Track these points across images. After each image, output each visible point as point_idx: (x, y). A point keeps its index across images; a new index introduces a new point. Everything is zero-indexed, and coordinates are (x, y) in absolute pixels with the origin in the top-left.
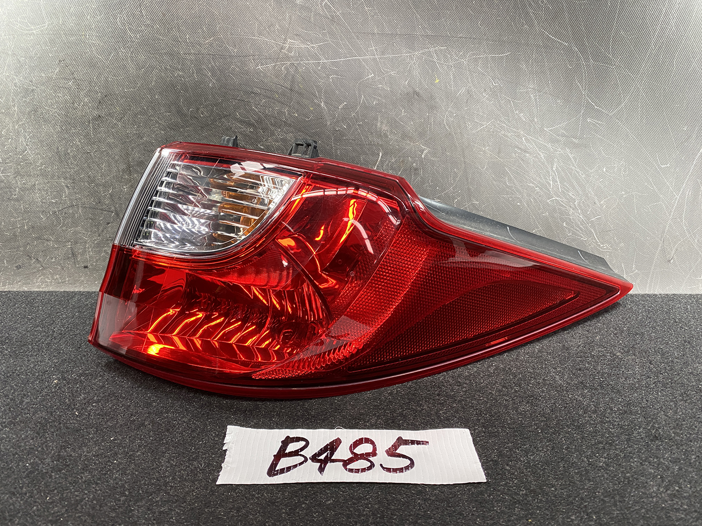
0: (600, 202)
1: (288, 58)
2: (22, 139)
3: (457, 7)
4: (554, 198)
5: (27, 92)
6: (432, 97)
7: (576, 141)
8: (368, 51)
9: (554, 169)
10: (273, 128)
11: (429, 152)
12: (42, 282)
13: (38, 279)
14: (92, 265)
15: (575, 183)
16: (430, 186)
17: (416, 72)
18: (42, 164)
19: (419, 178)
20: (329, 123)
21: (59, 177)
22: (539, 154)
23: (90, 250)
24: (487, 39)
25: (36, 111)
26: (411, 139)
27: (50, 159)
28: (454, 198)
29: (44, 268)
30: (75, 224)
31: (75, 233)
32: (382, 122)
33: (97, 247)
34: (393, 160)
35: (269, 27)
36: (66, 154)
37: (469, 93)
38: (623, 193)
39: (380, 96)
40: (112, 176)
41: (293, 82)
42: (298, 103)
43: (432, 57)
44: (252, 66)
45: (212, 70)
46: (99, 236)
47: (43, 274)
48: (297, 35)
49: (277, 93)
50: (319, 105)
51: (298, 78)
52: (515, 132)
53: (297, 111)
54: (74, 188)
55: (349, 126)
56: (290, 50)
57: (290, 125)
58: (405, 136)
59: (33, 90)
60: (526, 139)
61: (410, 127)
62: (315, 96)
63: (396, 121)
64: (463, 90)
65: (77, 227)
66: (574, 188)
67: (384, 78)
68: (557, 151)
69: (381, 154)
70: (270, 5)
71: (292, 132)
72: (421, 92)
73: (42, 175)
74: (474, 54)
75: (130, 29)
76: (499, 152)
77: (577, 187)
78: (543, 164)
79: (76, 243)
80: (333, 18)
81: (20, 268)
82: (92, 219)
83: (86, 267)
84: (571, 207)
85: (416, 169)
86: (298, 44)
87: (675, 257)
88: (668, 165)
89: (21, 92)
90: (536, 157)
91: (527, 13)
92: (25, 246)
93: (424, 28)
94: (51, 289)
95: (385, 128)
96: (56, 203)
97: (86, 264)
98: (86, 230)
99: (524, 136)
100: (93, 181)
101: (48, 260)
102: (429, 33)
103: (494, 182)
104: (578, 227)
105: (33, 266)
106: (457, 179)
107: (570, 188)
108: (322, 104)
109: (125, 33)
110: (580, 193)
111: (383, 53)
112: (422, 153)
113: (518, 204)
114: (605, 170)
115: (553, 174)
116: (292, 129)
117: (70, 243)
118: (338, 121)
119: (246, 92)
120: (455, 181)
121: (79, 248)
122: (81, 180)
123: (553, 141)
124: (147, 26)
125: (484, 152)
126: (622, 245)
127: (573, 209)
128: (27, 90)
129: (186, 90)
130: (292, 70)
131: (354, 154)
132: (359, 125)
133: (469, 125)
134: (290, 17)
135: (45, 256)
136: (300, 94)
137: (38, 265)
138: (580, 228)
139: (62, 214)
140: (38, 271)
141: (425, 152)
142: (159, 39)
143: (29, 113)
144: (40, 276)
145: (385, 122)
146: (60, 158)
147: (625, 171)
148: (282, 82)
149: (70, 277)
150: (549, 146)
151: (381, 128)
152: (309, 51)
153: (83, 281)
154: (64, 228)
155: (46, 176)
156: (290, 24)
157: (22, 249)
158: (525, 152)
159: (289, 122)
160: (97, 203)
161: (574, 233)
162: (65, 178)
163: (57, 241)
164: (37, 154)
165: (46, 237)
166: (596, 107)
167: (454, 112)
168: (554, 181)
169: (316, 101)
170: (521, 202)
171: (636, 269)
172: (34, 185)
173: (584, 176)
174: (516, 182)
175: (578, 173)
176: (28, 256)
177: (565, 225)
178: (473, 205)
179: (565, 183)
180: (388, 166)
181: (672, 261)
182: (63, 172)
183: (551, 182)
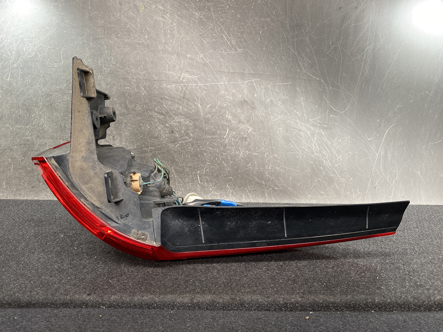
0: (339, 157)
1: (182, 82)
2: (42, 119)
3: (265, 60)
4: (315, 155)
5: (48, 95)
6: (253, 103)
7: (326, 126)
8: (222, 80)
9: (315, 140)
10: (174, 116)
11: (252, 130)
12: (45, 196)
13: (43, 194)
15: (326, 147)
16: (253, 147)
17: (245, 91)
18: (52, 132)
19: (247, 143)
20: (202, 114)
21: (60, 139)
22: (307, 132)
24: (280, 76)
25: (51, 105)
26: (243, 123)
27: (56, 129)
28: (265, 153)
29: (47, 188)
32: (228, 115)
34: (234, 133)
35: (174, 67)
36: (65, 127)
37: (271, 101)
38: (350, 152)
39: (228, 102)
41: (185, 93)
42: (187, 104)
43: (253, 84)
44: (164, 85)
45: (145, 87)
47: (46, 191)
48: (187, 71)
49: (177, 99)
50: (197, 106)
51: (187, 92)
52: (294, 121)
53: (186, 108)
55: (212, 116)
56: (183, 78)
57: (182, 115)
58: (240, 122)
59: (51, 95)
60: (300, 125)
61: (242, 117)
62: (196, 101)
63: (235, 114)
64: (269, 100)
66: (325, 149)
67: (229, 93)
68: (316, 131)
69: (228, 130)
70: (174, 57)
71: (184, 118)
72: (248, 100)
73: (51, 138)
74: (274, 83)
75: (105, 66)
76: (287, 131)
77: (327, 149)
78: (309, 137)
80: (205, 64)
81: (34, 187)
84: (324, 159)
85: (245, 138)
86: (187, 76)
87: (378, 185)
88: (372, 139)
89: (45, 96)
90: (306, 133)
91: (299, 64)
93: (249, 70)
94: (50, 199)
95: (230, 117)
99: (299, 123)
102: (252, 72)
103: (285, 146)
104: (329, 169)
105: (41, 186)
106: (266, 144)
107: (324, 149)
108: (199, 105)
109: (102, 67)
110: (329, 152)
111: (229, 81)
112: (249, 130)
113: (297, 157)
114: (340, 140)
115: (314, 142)
116: (183, 117)
118: (206, 114)
119: (161, 98)
120: (265, 144)
123: (314, 126)
124: (113, 65)
125: (280, 130)
126: (351, 179)
128: (48, 94)
129: (131, 96)
130: (184, 88)
131: (215, 130)
132: (217, 116)
133: (272, 117)
134: (184, 63)
136: (188, 100)
137: (44, 186)
138: (330, 170)
140: (43, 189)
141: (250, 130)
142: (118, 71)
143: (48, 106)
144: (44, 192)
145: (230, 114)
146: (61, 130)
147: (350, 141)
148: (179, 94)
150: (312, 128)
151: (228, 118)
152: (193, 79)
155: (53, 138)
156: (184, 66)
157: (36, 177)
158: (300, 131)
159: (182, 113)
161: (326, 172)
164: (50, 127)
166: (334, 109)
167: (264, 110)
168: (315, 146)
169: (196, 103)
170: (298, 156)
171: (359, 191)
172: (46, 143)
173: (330, 143)
174: (295, 145)
175: (327, 142)
176: (39, 181)
177: (321, 168)
178: (274, 157)
179: (321, 147)
180: (231, 136)
181: (377, 188)
182: (62, 137)
183: (314, 146)
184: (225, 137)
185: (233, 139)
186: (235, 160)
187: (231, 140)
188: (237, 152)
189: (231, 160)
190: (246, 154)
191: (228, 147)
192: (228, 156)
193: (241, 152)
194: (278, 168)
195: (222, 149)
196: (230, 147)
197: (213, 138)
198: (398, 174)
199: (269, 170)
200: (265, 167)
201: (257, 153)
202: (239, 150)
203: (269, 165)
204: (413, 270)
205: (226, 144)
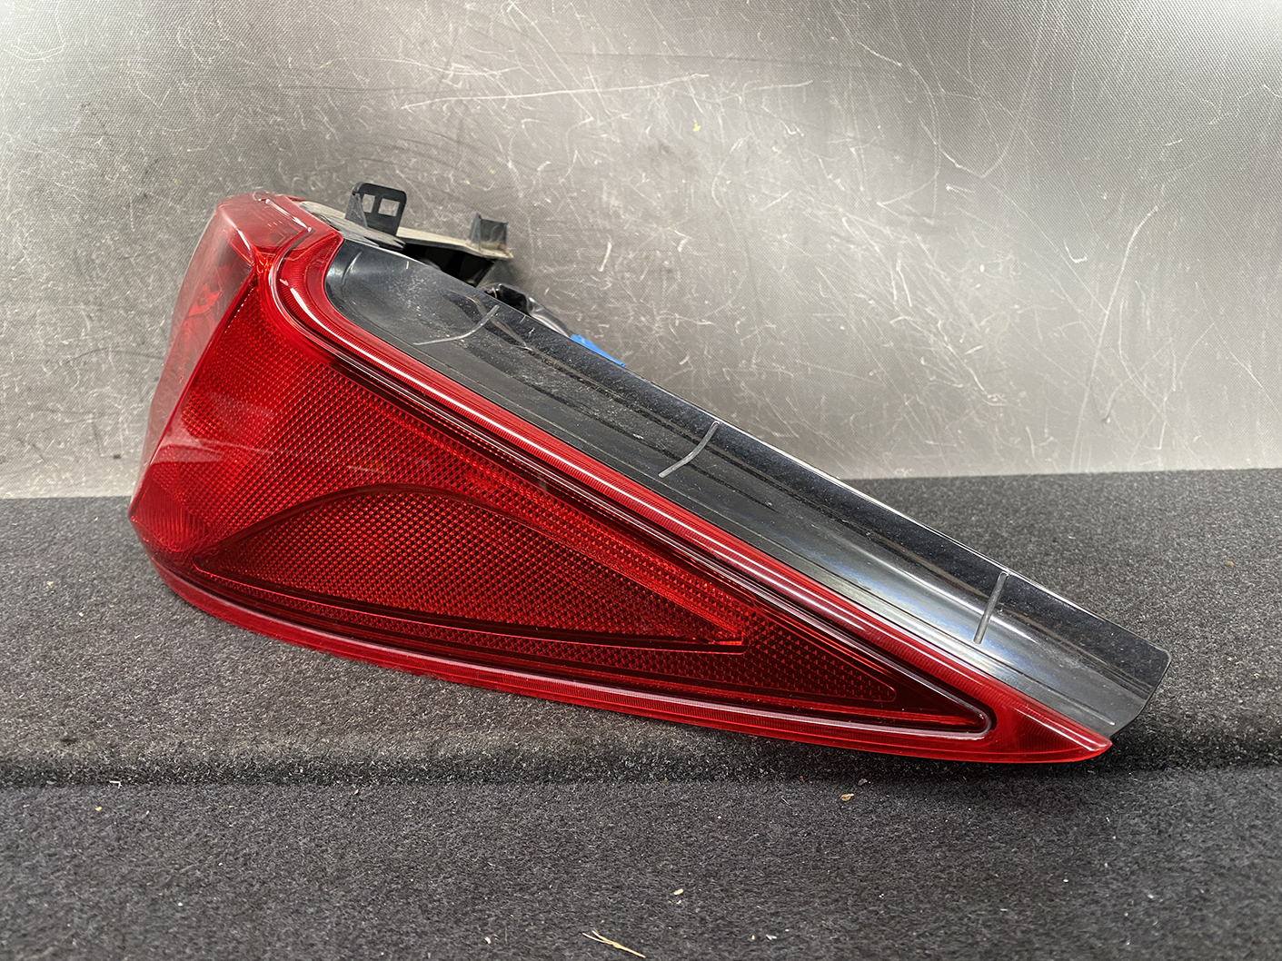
0: (979, 322)
1: (453, 92)
2: (16, 238)
3: (721, 10)
4: (900, 318)
5: (28, 158)
6: (690, 154)
7: (932, 222)
8: (582, 82)
9: (898, 269)
10: (430, 205)
11: (689, 243)
12: (41, 486)
13: (33, 480)
14: (128, 453)
15: (935, 292)
16: (694, 299)
17: (663, 115)
18: (48, 280)
19: (675, 286)
20: (521, 195)
21: (76, 302)
22: (871, 245)
23: (125, 426)
24: (774, 61)
25: (41, 190)
26: (658, 220)
27: (62, 270)
28: (735, 319)
29: (46, 461)
30: (100, 381)
31: (101, 397)
32: (609, 194)
33: (138, 421)
34: (631, 256)
35: (422, 44)
36: (90, 261)
37: (749, 147)
38: (1017, 307)
39: (606, 151)
40: (165, 296)
41: (461, 128)
42: (470, 163)
43: (686, 90)
44: (394, 104)
45: (330, 112)
46: (142, 401)
47: (43, 471)
48: (466, 57)
49: (436, 147)
50: (505, 166)
51: (469, 122)
52: (829, 210)
53: (469, 176)
54: (100, 319)
55: (555, 200)
56: (456, 79)
57: (458, 200)
58: (648, 215)
59: (37, 155)
60: (849, 221)
61: (656, 201)
62: (498, 151)
63: (632, 192)
64: (741, 142)
65: (103, 386)
66: (933, 299)
67: (610, 124)
68: (900, 239)
69: (610, 246)
70: (423, 11)
71: (462, 211)
72: (671, 145)
73: (47, 298)
74: (754, 85)
75: (197, 50)
76: (805, 243)
77: (938, 297)
78: (879, 261)
79: (102, 414)
80: (524, 30)
81: (4, 461)
82: (130, 372)
83: (117, 457)
84: (930, 332)
85: (669, 271)
86: (467, 70)
87: (1112, 413)
88: (1085, 258)
89: (17, 160)
90: (867, 249)
91: (834, 16)
92: (14, 423)
93: (671, 45)
94: (55, 495)
95: (614, 202)
96: (70, 346)
97: (117, 452)
98: (120, 392)
99: (845, 216)
100: (133, 307)
101: (52, 447)
102: (681, 53)
103: (800, 293)
104: (947, 365)
105: (27, 457)
106: (739, 287)
107: (927, 300)
108: (510, 165)
109: (189, 56)
110: (946, 307)
111: (607, 85)
112: (678, 244)
113: (842, 328)
114: (982, 268)
115: (897, 277)
116: (461, 206)
117: (91, 416)
118: (536, 192)
119: (385, 148)
120: (734, 290)
121: (107, 424)
122: (114, 305)
123: (892, 222)
124: (225, 44)
125: (781, 242)
126: (1023, 394)
127: (935, 335)
128: (28, 155)
129: (288, 147)
130: (459, 111)
131: (566, 246)
132: (571, 198)
133: (753, 198)
134: (456, 30)
135: (48, 439)
136: (474, 149)
137: (36, 456)
138: (951, 368)
139: (79, 364)
140: (35, 465)
141: (683, 242)
142: (244, 65)
143: (30, 193)
144: (37, 475)
145: (615, 192)
146: (79, 269)
147: (1015, 270)
148: (443, 130)
149: (89, 475)
150: (887, 231)
151: (608, 203)
152: (486, 80)
153: (111, 482)
154: (82, 390)
155: (55, 300)
156: (455, 40)
157: (8, 427)
158: (848, 241)
159: (456, 194)
160: (138, 345)
161: (939, 376)
162: (87, 303)
163: (69, 412)
164: (41, 263)
165: (50, 405)
166: (957, 166)
167: (727, 177)
168: (900, 288)
169: (499, 159)
170: (846, 325)
171: (1051, 434)
172: (34, 316)
173: (948, 280)
174: (835, 290)
175: (939, 275)
176: (19, 439)
177: (923, 362)
178: (767, 330)
179: (918, 292)
180: (622, 264)
181: (1109, 421)
182: (83, 293)
183: (895, 292)
184: (601, 270)
185: (627, 275)
186: (639, 346)
187: (623, 278)
188: (643, 319)
189: (626, 344)
190: (674, 326)
191: (613, 304)
192: (616, 335)
193: (658, 318)
194: (780, 369)
195: (595, 310)
196: (618, 301)
197: (562, 272)
198: (1178, 371)
199: (752, 374)
200: (736, 367)
201: (709, 318)
202: (649, 312)
203: (751, 357)
204: (1237, 639)
205: (605, 293)
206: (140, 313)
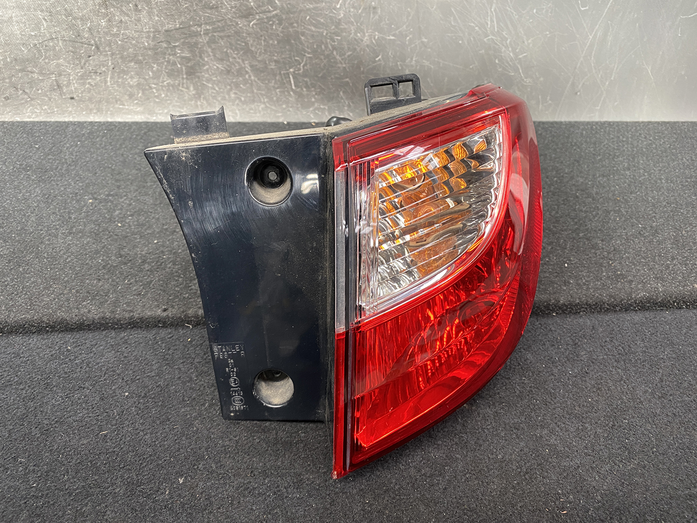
0: (528, 41)
4: (490, 37)
9: (493, 10)
12: (32, 113)
13: (27, 109)
14: (78, 96)
15: (509, 24)
16: (386, 24)
19: (377, 17)
21: (35, 10)
23: (74, 82)
28: (407, 36)
29: (32, 99)
30: (57, 56)
31: (58, 65)
33: (81, 79)
38: (548, 33)
40: (89, 9)
46: (82, 68)
47: (32, 105)
54: (51, 21)
65: (59, 59)
66: (508, 28)
73: (18, 7)
77: (510, 26)
79: (60, 75)
81: (8, 99)
82: (72, 52)
83: (72, 98)
84: (503, 45)
85: (374, 8)
87: (582, 90)
88: (587, 8)
92: (10, 78)
94: (42, 119)
96: (35, 35)
97: (72, 96)
98: (69, 63)
100: (70, 15)
101: (34, 92)
103: (442, 22)
104: (508, 63)
105: (21, 97)
106: (410, 18)
107: (505, 28)
110: (513, 32)
113: (460, 42)
114: (535, 11)
115: (491, 15)
117: (54, 75)
120: (408, 19)
121: (64, 80)
122: (58, 13)
126: (542, 79)
127: (505, 47)
135: (31, 87)
137: (26, 96)
138: (510, 65)
139: (42, 46)
140: (27, 102)
144: (29, 107)
147: (551, 12)
149: (58, 107)
153: (71, 112)
154: (47, 61)
155: (22, 8)
157: (7, 81)
160: (76, 37)
161: (503, 69)
162: (42, 11)
163: (41, 73)
165: (29, 69)
168: (492, 21)
170: (462, 40)
171: (550, 100)
172: (11, 17)
173: (517, 17)
174: (459, 21)
175: (512, 13)
176: (15, 87)
177: (497, 61)
178: (423, 42)
179: (501, 24)
180: (349, 3)
181: (578, 93)
182: (39, 5)
183: (489, 23)
184: (338, 6)
185: (352, 10)
186: (355, 49)
187: (349, 11)
188: (359, 35)
189: (349, 48)
190: (375, 38)
191: (343, 26)
192: (344, 43)
193: (367, 34)
194: (426, 63)
195: (334, 29)
196: (346, 24)
197: (317, 7)
198: (617, 69)
199: (412, 66)
200: (405, 62)
201: (393, 35)
202: (362, 31)
203: (413, 57)
205: (340, 20)
206: (75, 18)
